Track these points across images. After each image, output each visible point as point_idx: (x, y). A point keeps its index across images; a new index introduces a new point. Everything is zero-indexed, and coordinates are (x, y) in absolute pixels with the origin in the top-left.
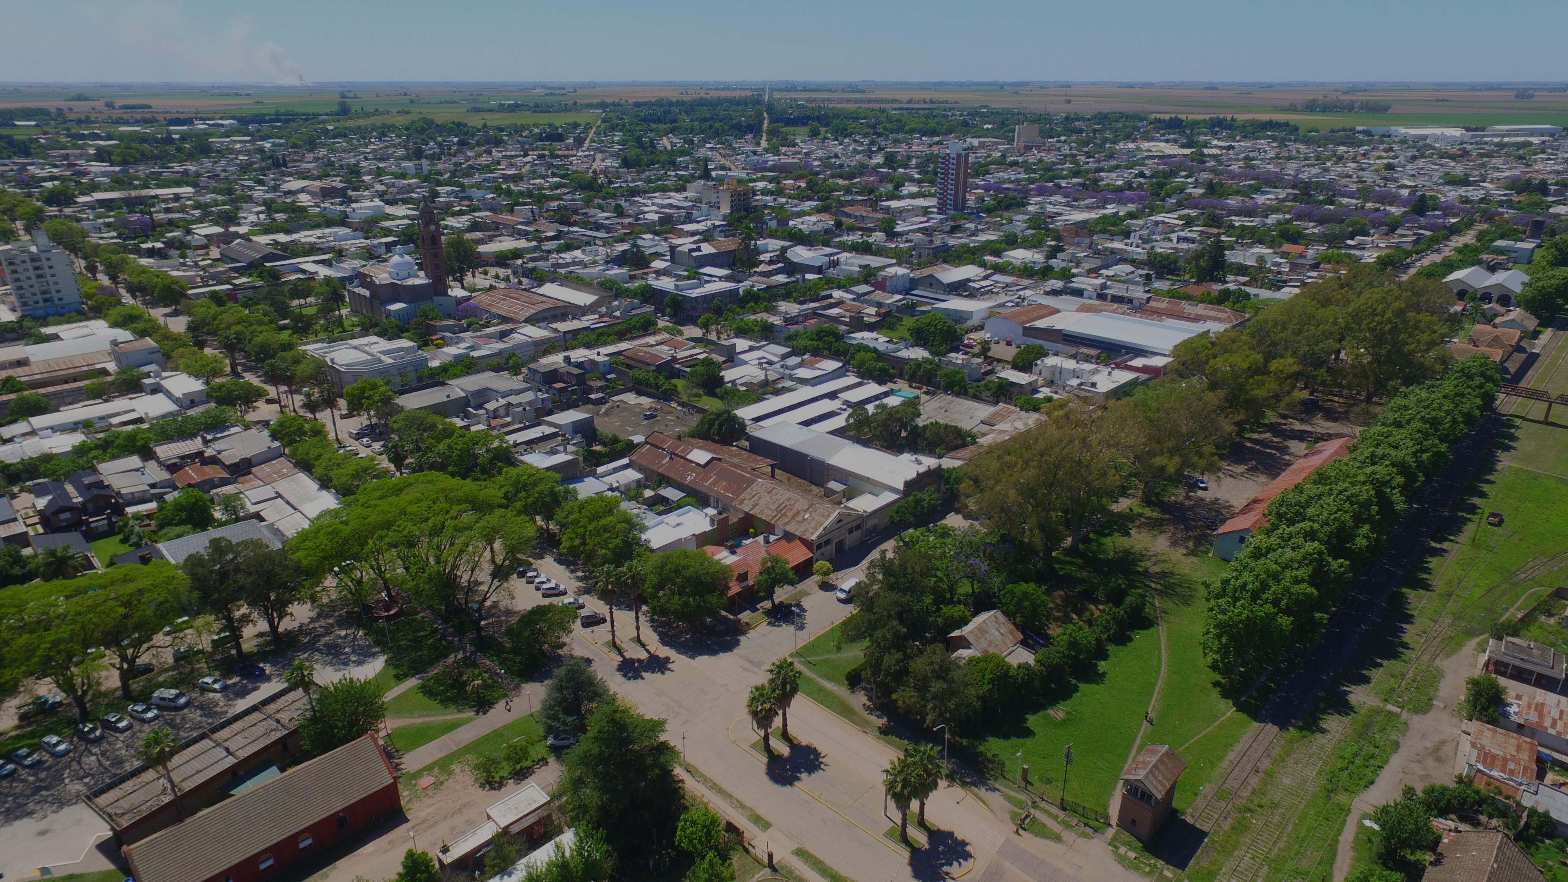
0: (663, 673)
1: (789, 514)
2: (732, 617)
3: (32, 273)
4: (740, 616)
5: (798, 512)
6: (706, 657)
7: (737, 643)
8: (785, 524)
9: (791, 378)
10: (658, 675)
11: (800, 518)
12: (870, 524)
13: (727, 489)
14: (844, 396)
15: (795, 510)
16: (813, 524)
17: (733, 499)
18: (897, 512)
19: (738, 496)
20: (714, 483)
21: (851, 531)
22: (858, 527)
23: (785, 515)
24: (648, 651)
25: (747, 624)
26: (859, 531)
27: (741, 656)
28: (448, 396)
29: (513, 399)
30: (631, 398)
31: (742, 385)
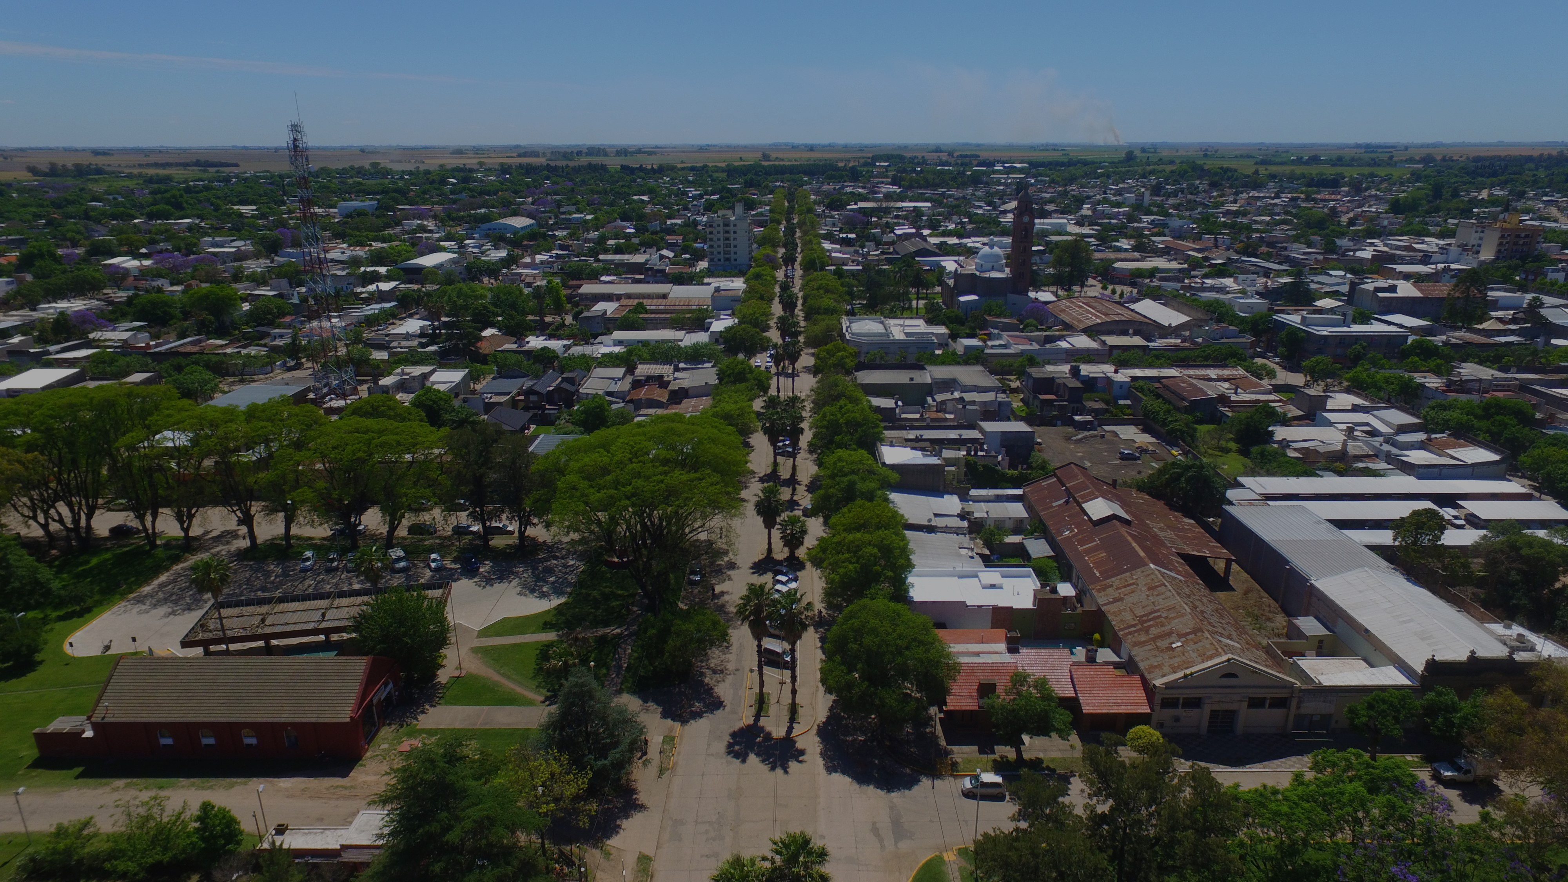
0: (773, 769)
1: (1154, 631)
2: (943, 743)
3: (721, 236)
4: (955, 748)
5: (1169, 634)
6: (847, 780)
7: (909, 783)
8: (1136, 644)
9: (1389, 458)
10: (764, 768)
11: (1163, 644)
12: (1310, 707)
13: (1098, 564)
14: (1471, 506)
15: (1167, 628)
16: (1176, 662)
17: (1097, 580)
18: (1371, 706)
19: (1105, 579)
20: (1088, 552)
21: (1256, 703)
22: (1281, 703)
23: (1147, 631)
24: (790, 729)
25: (954, 765)
26: (1279, 712)
27: (892, 808)
28: (912, 379)
29: (968, 397)
30: (1129, 433)
31: (1296, 450)
